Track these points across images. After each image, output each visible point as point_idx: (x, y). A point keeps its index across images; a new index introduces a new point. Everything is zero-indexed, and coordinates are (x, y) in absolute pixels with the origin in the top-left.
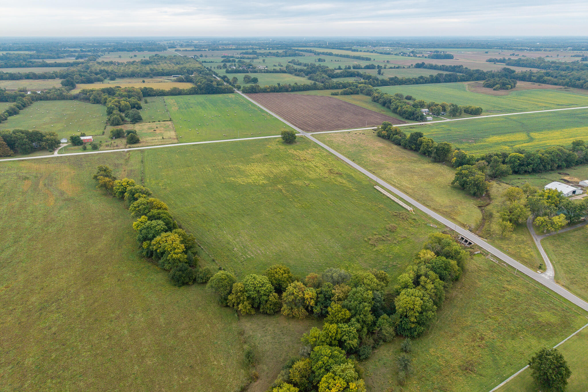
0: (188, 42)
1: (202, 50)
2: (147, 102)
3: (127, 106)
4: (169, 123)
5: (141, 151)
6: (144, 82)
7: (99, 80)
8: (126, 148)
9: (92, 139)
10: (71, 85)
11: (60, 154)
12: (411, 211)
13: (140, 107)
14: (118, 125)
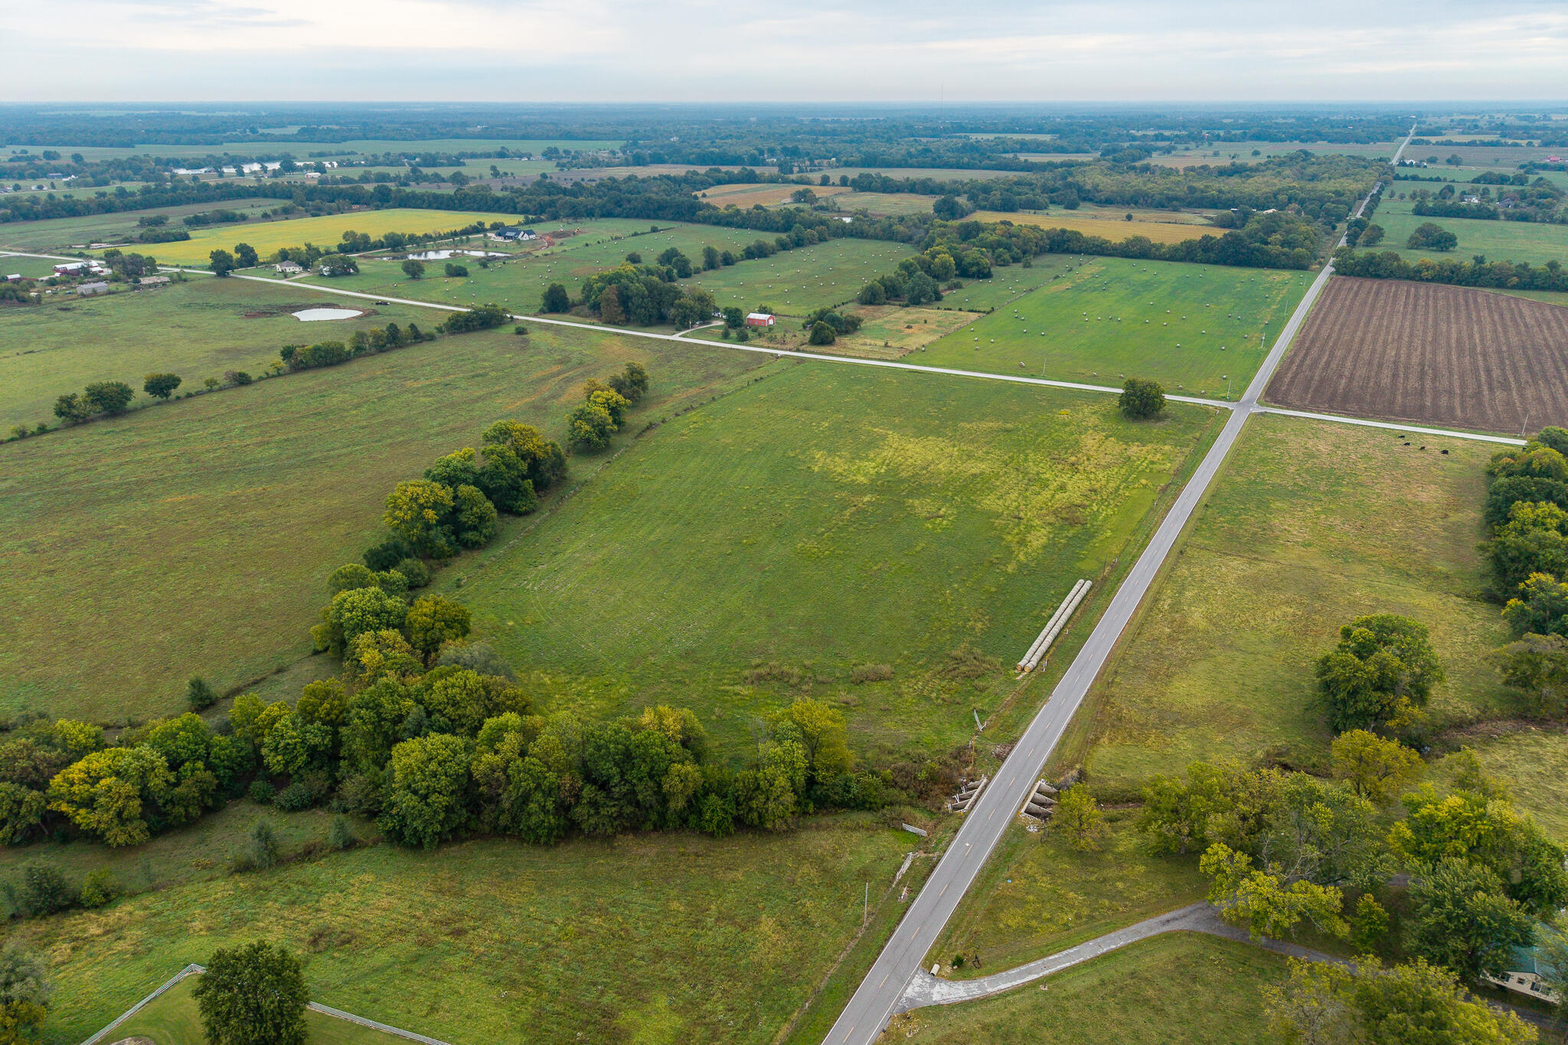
0: (1527, 118)
1: (1506, 144)
2: (1027, 266)
3: (944, 266)
4: (973, 316)
5: (801, 361)
6: (1129, 218)
7: (1033, 206)
8: (790, 350)
9: (771, 322)
10: (948, 209)
11: (683, 336)
12: (1023, 670)
13: (984, 274)
14: (871, 303)
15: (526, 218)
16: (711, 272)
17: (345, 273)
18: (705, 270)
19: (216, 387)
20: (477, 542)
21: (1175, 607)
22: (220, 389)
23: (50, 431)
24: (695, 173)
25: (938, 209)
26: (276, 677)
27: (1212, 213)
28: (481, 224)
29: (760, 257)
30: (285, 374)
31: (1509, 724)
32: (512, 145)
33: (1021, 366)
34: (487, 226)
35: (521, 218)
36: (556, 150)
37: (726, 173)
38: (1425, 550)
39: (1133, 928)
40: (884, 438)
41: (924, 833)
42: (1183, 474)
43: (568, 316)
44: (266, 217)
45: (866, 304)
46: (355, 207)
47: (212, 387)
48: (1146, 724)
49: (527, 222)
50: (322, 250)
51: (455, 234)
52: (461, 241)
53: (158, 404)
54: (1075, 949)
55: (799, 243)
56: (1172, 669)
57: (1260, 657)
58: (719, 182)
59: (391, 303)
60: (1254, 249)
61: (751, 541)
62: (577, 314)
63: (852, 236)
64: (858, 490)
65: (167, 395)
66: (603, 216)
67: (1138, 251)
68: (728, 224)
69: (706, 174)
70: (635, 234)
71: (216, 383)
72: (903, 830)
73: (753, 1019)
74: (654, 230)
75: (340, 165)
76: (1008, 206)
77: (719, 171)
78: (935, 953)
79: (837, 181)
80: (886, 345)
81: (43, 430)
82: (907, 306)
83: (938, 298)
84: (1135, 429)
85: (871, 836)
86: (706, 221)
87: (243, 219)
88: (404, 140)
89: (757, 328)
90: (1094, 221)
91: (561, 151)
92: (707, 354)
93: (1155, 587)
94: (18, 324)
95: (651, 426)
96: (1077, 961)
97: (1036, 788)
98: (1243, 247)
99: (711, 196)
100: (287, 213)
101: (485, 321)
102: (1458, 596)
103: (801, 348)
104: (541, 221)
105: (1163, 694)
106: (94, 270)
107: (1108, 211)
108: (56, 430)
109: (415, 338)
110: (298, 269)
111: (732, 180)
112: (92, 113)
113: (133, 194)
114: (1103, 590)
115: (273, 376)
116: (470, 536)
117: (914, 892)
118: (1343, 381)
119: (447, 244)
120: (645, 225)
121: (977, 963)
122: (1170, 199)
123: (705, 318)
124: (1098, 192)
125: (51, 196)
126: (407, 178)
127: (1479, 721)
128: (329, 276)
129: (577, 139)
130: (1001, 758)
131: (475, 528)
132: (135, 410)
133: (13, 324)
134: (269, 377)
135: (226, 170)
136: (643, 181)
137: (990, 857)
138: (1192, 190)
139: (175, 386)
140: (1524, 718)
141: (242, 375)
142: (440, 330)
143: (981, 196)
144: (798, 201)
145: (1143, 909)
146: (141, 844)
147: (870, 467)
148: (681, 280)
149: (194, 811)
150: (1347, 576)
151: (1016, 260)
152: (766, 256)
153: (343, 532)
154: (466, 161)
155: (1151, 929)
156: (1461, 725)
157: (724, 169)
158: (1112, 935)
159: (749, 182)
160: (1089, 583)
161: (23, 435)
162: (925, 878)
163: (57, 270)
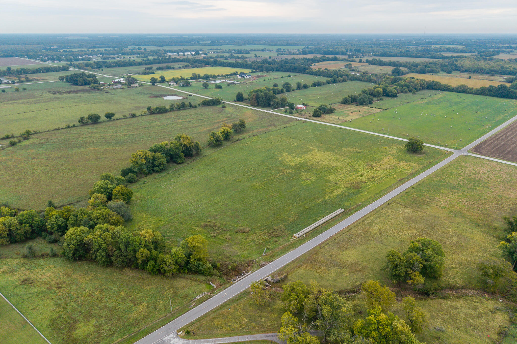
2: (414, 94)
3: (378, 92)
4: (379, 110)
5: (305, 122)
6: (470, 77)
7: (433, 72)
8: (304, 118)
9: (304, 108)
10: (397, 72)
11: (272, 111)
12: (295, 237)
13: (395, 96)
14: (345, 104)
15: (252, 71)
16: (298, 91)
17: (187, 86)
18: (296, 90)
19: (126, 117)
20: (157, 171)
21: (369, 224)
22: (127, 118)
23: (76, 126)
24: (316, 57)
25: (393, 72)
26: (76, 203)
27: (507, 77)
28: (237, 72)
29: (318, 86)
30: (147, 115)
31: (476, 292)
32: (267, 47)
33: (382, 130)
34: (239, 73)
35: (250, 71)
36: (281, 49)
37: (327, 57)
38: (495, 216)
39: (255, 335)
40: (312, 150)
41: (215, 287)
42: (413, 175)
43: (242, 103)
44: (180, 68)
45: (343, 104)
46: (207, 66)
47: (124, 117)
48: (323, 264)
49: (252, 72)
50: (185, 78)
51: (228, 75)
52: (228, 77)
53: (108, 121)
54: (229, 338)
55: (335, 82)
56: (350, 246)
57: (389, 247)
58: (324, 60)
59: (194, 96)
60: (510, 92)
61: (240, 180)
62: (245, 102)
63: (356, 80)
64: (288, 167)
65: (111, 118)
66: (277, 71)
67: (462, 90)
68: (315, 75)
69: (320, 58)
70: (282, 77)
71: (126, 116)
72: (210, 284)
73: (113, 334)
74: (289, 76)
75: (214, 53)
76: (422, 72)
77: (324, 57)
78: (185, 328)
79: (365, 61)
80: (338, 119)
81: (74, 126)
82: (357, 105)
83: (370, 103)
84: (408, 156)
85: (199, 284)
86: (308, 73)
87: (173, 68)
88: (239, 45)
89: (298, 110)
90: (456, 78)
91: (282, 49)
92: (276, 118)
93: (369, 215)
94: (93, 96)
95: (239, 140)
96: (227, 342)
97: (265, 279)
98: (505, 91)
99: (317, 65)
100: (186, 67)
101: (214, 103)
102: (494, 237)
103: (309, 118)
104: (257, 72)
105: (339, 254)
106: (122, 82)
107: (463, 75)
108: (78, 126)
109: (190, 107)
110: (175, 84)
111: (329, 60)
112: (160, 37)
113: (150, 60)
114: (347, 213)
115: (143, 115)
116: (156, 168)
117: (196, 306)
118: (513, 146)
119: (223, 78)
120: (287, 74)
121: (194, 334)
122: (491, 71)
123: (283, 106)
124: (462, 67)
125: (129, 60)
126: (229, 57)
127: (463, 288)
128: (182, 86)
129: (291, 45)
130: (262, 266)
131: (158, 166)
132: (101, 122)
133: (91, 96)
134: (142, 115)
135: (180, 54)
136: (297, 60)
137: (230, 299)
138: (502, 67)
139: (113, 116)
140: (484, 291)
141: (134, 114)
142: (199, 105)
143: (414, 68)
144: (346, 68)
145: (264, 330)
146: (6, 245)
147: (298, 160)
148: (286, 93)
149: (23, 238)
150: (450, 222)
151: (410, 91)
152: (320, 86)
153: (126, 163)
154: (251, 52)
155: (261, 337)
156: (452, 288)
157: (327, 56)
158: (246, 336)
159: (334, 61)
160: (343, 210)
161: (68, 127)
162: (202, 302)
163: (113, 81)
